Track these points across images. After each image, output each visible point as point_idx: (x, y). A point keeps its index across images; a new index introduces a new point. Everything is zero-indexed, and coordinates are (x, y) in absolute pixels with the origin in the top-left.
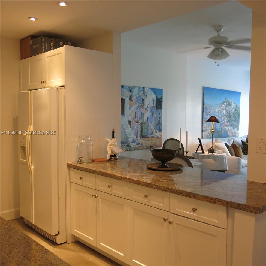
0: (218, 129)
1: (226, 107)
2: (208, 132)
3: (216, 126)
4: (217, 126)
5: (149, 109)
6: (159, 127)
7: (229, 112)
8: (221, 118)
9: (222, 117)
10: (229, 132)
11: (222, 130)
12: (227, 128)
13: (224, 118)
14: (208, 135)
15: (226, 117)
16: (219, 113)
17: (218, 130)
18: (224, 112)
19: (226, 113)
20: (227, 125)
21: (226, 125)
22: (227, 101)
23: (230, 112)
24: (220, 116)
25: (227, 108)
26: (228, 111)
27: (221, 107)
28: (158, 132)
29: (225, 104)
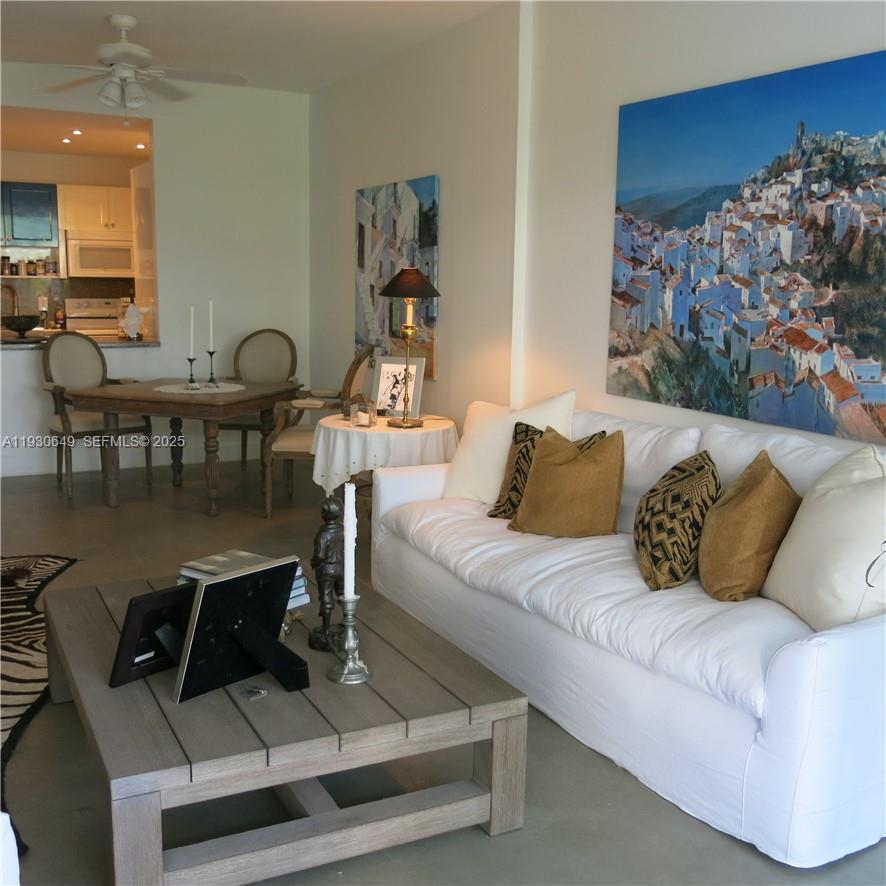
0: (713, 353)
1: (798, 197)
2: (638, 359)
3: (697, 331)
4: (707, 333)
5: (405, 250)
6: (427, 307)
7: (838, 235)
8: (746, 283)
9: (754, 273)
10: (830, 399)
11: (754, 372)
12: (808, 361)
13: (783, 283)
14: (641, 377)
15: (806, 274)
16: (726, 246)
17: (720, 363)
18: (785, 236)
19: (795, 247)
20: (816, 334)
21: (800, 339)
22: (820, 151)
23: (852, 232)
24: (738, 265)
25: (818, 210)
26: (829, 228)
27: (752, 207)
28: (424, 327)
29: (797, 178)
